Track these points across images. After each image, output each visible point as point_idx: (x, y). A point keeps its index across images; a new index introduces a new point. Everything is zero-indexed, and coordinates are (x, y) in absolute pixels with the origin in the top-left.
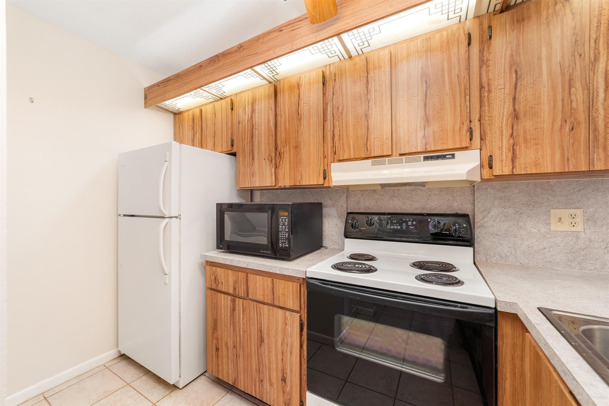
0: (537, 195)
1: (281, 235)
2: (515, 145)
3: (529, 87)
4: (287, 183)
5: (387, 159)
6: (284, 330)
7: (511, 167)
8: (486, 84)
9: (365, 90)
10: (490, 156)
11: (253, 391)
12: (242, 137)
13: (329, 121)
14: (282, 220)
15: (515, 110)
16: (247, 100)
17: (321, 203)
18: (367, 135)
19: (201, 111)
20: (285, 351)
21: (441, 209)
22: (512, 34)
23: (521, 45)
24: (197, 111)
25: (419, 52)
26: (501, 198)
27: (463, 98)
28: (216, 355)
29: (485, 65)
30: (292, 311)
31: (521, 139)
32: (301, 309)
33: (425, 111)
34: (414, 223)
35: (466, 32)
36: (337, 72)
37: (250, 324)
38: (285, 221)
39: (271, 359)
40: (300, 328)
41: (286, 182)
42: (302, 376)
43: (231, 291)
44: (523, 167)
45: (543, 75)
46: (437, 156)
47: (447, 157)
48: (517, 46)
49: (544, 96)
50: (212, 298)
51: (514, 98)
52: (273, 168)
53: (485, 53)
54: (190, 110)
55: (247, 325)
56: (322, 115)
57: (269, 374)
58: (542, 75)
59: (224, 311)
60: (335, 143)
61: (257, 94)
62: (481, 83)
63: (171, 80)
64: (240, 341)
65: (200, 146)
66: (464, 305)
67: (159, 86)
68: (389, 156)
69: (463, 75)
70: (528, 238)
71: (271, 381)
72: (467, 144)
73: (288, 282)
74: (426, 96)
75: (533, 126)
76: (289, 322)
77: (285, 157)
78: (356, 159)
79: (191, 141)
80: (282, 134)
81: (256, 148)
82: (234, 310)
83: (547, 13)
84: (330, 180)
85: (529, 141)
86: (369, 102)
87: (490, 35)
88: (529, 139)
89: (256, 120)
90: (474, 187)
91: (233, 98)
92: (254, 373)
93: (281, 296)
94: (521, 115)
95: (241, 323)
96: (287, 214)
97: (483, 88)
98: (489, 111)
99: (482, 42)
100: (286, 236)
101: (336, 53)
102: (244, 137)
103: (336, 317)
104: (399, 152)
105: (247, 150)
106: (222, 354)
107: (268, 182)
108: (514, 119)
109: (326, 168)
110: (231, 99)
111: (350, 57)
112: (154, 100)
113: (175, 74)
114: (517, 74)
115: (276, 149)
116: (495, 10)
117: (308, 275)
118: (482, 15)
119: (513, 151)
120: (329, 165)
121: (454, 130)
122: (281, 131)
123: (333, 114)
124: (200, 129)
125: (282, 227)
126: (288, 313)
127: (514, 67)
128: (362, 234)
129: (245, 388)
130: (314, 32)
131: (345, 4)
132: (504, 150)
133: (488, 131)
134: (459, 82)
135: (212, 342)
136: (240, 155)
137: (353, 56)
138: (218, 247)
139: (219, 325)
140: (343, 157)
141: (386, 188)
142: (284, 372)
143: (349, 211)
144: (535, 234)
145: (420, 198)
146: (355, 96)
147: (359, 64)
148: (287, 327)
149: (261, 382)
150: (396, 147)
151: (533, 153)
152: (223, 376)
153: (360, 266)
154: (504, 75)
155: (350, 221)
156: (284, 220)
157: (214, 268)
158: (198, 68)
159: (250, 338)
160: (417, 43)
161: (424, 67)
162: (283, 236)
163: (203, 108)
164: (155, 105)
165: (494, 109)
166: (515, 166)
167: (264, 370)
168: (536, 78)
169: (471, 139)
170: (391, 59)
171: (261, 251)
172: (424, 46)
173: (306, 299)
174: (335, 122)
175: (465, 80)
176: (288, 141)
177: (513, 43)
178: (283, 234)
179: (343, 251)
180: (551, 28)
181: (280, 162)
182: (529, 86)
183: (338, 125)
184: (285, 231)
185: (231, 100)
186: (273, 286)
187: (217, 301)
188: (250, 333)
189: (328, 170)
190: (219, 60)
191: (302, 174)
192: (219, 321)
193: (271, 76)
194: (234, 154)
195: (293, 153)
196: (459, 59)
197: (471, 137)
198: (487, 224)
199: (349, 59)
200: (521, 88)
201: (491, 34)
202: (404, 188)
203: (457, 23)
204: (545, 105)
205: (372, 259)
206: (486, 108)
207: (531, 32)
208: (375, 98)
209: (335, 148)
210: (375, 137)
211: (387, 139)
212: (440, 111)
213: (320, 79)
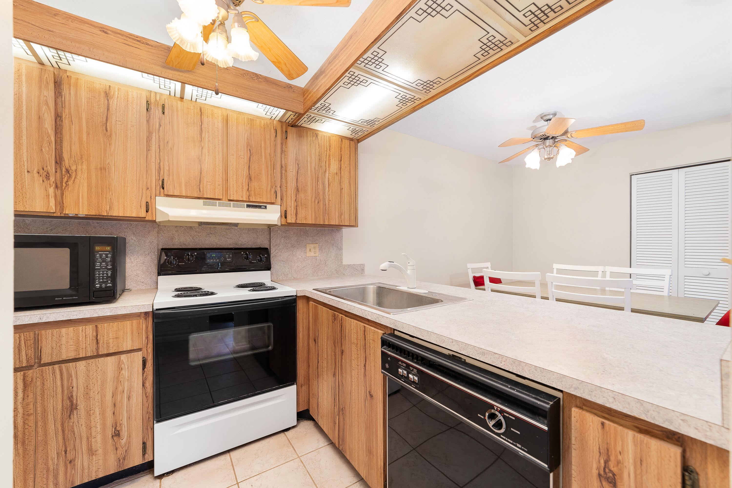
0: (301, 236)
1: (99, 274)
2: (297, 206)
4: (82, 211)
5: (218, 202)
6: (117, 378)
7: (295, 219)
8: (284, 165)
9: (198, 137)
10: (286, 211)
13: (153, 151)
14: (101, 255)
15: (297, 186)
18: (200, 178)
22: (296, 142)
25: (245, 127)
26: (285, 237)
27: (272, 171)
29: (283, 154)
30: (131, 351)
31: (300, 204)
32: (143, 347)
33: (249, 171)
34: (230, 257)
35: (274, 128)
36: (167, 106)
38: (107, 257)
39: (92, 424)
40: (142, 365)
41: (80, 208)
44: (300, 219)
45: (308, 171)
46: (255, 205)
47: (262, 207)
48: (299, 151)
49: (309, 182)
51: (297, 179)
52: (52, 188)
53: (284, 146)
57: (88, 442)
60: (163, 177)
62: (281, 164)
68: (220, 199)
69: (272, 155)
70: (297, 262)
71: (91, 449)
72: (273, 201)
73: (123, 322)
74: (250, 160)
75: (305, 197)
76: (125, 366)
77: (77, 178)
78: (187, 197)
80: (71, 145)
84: (155, 214)
85: (303, 206)
86: (202, 149)
88: (303, 204)
90: (270, 229)
93: (110, 341)
94: (300, 190)
99: (282, 138)
100: (107, 274)
101: (170, 88)
104: (228, 198)
108: (297, 192)
109: (149, 200)
111: (182, 98)
115: (58, 163)
116: (289, 123)
117: (155, 308)
118: (283, 123)
119: (296, 210)
120: (153, 198)
121: (267, 190)
123: (159, 146)
125: (101, 265)
126: (123, 356)
127: (297, 161)
128: (181, 269)
132: (292, 208)
133: (284, 195)
137: (184, 98)
140: (173, 193)
141: (203, 226)
142: (116, 425)
143: (164, 247)
144: (300, 259)
145: (233, 236)
146: (188, 138)
147: (192, 110)
148: (122, 372)
149: (70, 464)
150: (226, 193)
151: (304, 212)
154: (293, 164)
155: (165, 258)
156: (104, 255)
161: (249, 139)
162: (103, 274)
165: (287, 183)
166: (297, 218)
169: (276, 198)
171: (58, 299)
174: (162, 156)
175: (273, 159)
176: (85, 157)
177: (297, 148)
178: (103, 272)
181: (67, 182)
183: (167, 159)
184: (106, 268)
186: (97, 333)
189: (151, 202)
191: (111, 203)
195: (96, 176)
196: (270, 143)
199: (180, 99)
200: (300, 175)
201: (287, 136)
202: (220, 226)
203: (269, 119)
204: (309, 188)
206: (284, 181)
208: (208, 148)
209: (161, 182)
210: (208, 181)
211: (219, 185)
212: (258, 174)
213: (144, 103)
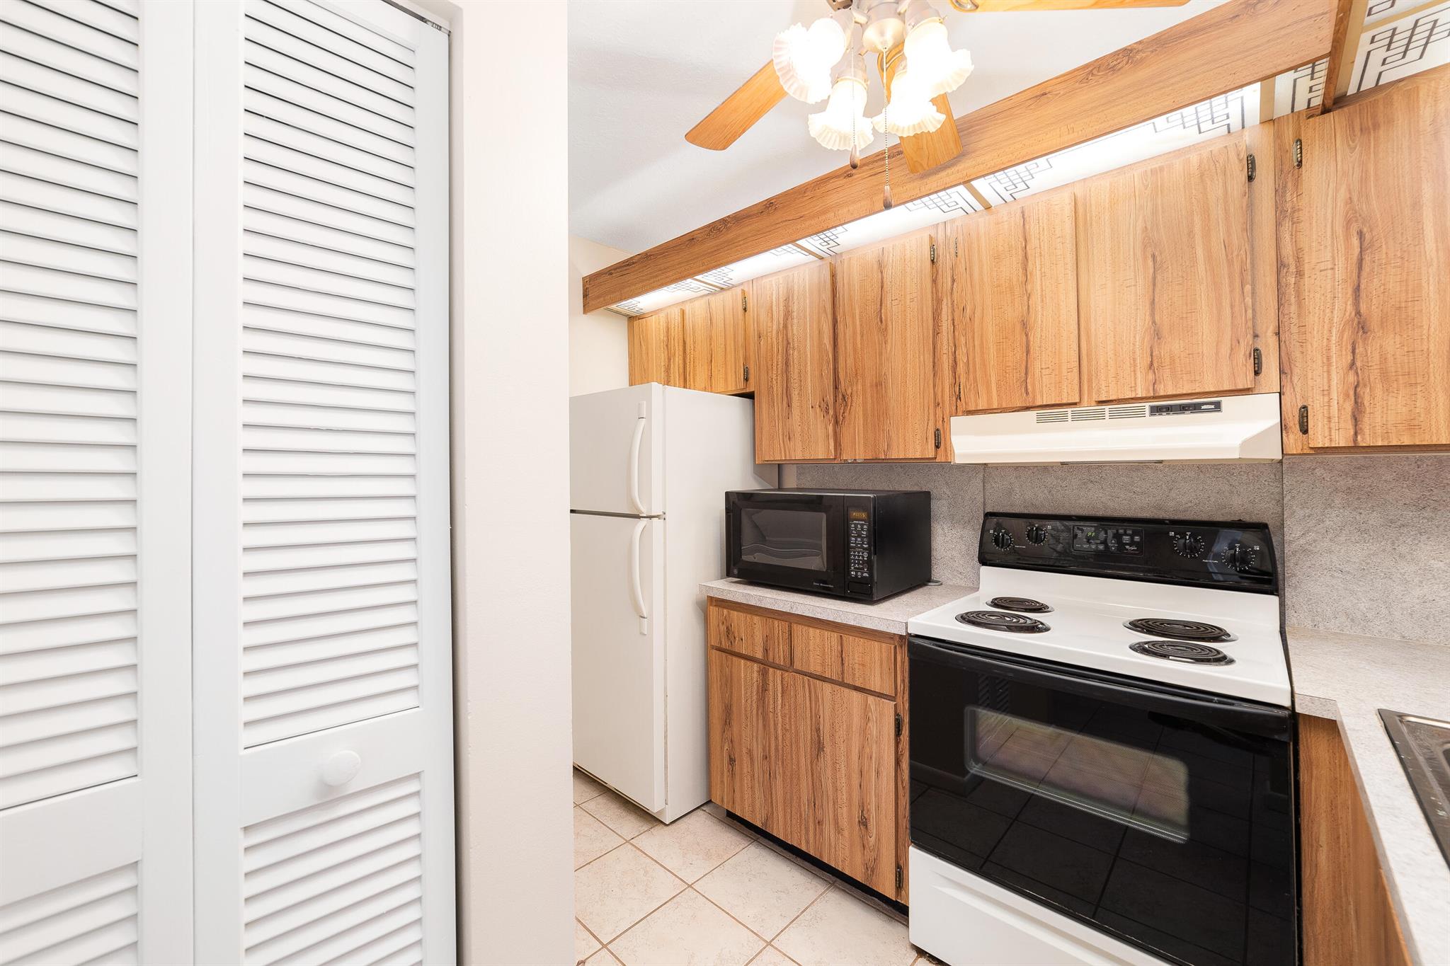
0: (1445, 486)
1: (855, 556)
2: (1361, 385)
3: (1393, 265)
4: (859, 454)
5: (1069, 410)
6: (864, 731)
7: (1352, 432)
8: (1291, 258)
9: (1020, 274)
10: (1303, 408)
11: (803, 842)
12: (767, 363)
13: (945, 334)
14: (856, 527)
15: (1358, 313)
16: (774, 292)
17: (928, 493)
18: (1027, 364)
19: (683, 312)
20: (866, 768)
21: (1201, 511)
22: (1351, 157)
23: (1372, 179)
24: (675, 313)
25: (1137, 199)
27: (1238, 290)
28: (729, 771)
29: (1287, 221)
30: (880, 695)
31: (1375, 374)
32: (896, 695)
33: (1153, 314)
34: (1137, 538)
35: (1244, 156)
36: (960, 238)
37: (796, 717)
38: (862, 529)
39: (839, 784)
40: (896, 727)
41: (857, 451)
42: (899, 817)
43: (759, 655)
44: (1379, 430)
45: (1426, 239)
46: (1180, 405)
47: (1203, 407)
48: (1361, 181)
49: (1428, 284)
50: (722, 665)
51: (1357, 290)
52: (831, 425)
53: (1288, 194)
54: (661, 310)
55: (790, 717)
56: (931, 322)
57: (835, 810)
58: (1424, 240)
59: (746, 690)
60: (959, 378)
61: (796, 280)
62: (1279, 256)
63: (633, 263)
64: (777, 747)
65: (682, 383)
66: (1225, 700)
67: (611, 274)
68: (1075, 404)
69: (1237, 242)
70: (1421, 582)
71: (838, 823)
72: (1249, 382)
73: (870, 642)
74: (1154, 285)
75: (1404, 346)
76: (874, 716)
77: (854, 404)
79: (663, 369)
80: (848, 359)
81: (795, 384)
82: (764, 688)
83: (1433, 111)
84: (949, 450)
85: (1394, 378)
86: (1029, 298)
87: (1299, 159)
88: (1394, 374)
89: (795, 332)
90: (1282, 465)
91: (746, 289)
92: (804, 808)
93: (856, 666)
94: (1374, 324)
95: (779, 714)
96: (864, 515)
97: (1285, 266)
98: (1299, 315)
99: (1280, 172)
100: (863, 557)
101: (957, 204)
102: (770, 363)
103: (969, 709)
104: (1095, 398)
105: (778, 389)
106: (741, 769)
107: (821, 450)
108: (1357, 332)
109: (939, 426)
110: (742, 290)
111: (988, 207)
112: (602, 299)
113: (642, 253)
114: (1363, 239)
115: (836, 388)
116: (1311, 106)
117: (912, 631)
118: (1279, 118)
119: (1355, 399)
120: (945, 420)
121: (1217, 353)
122: (846, 353)
123: (953, 320)
124: (681, 348)
125: (856, 540)
126: (871, 699)
127: (1354, 224)
128: (1019, 559)
129: (786, 835)
130: (916, 179)
131: (977, 127)
132: (1334, 395)
133: (1297, 354)
134: (1227, 256)
135: (722, 748)
136: (762, 399)
137: (993, 206)
138: (729, 574)
139: (735, 716)
140: (977, 405)
142: (863, 808)
143: (989, 510)
144: (1440, 572)
145: (1150, 487)
146: (999, 286)
147: (1006, 223)
148: (870, 724)
149: (819, 825)
150: (1089, 387)
151: (1405, 402)
152: (743, 810)
153: (1015, 620)
154: (1333, 242)
155: (991, 532)
156: (859, 526)
157: (725, 611)
158: (687, 242)
159: (797, 742)
160: (1132, 180)
161: (1149, 227)
162: (859, 556)
163: (687, 308)
164: (605, 307)
165: (1310, 312)
166: (1361, 429)
167: (825, 803)
168: (1408, 246)
169: (1257, 373)
170: (1075, 213)
171: (815, 584)
172: (1148, 185)
173: (907, 675)
174: (957, 337)
175: (1242, 252)
176: (860, 372)
177: (1353, 175)
178: (859, 552)
179: (978, 590)
180: (1443, 142)
181: (844, 413)
182: (1391, 264)
183: (964, 342)
184: (862, 547)
185: (743, 292)
186: (842, 648)
187: (731, 672)
188: (797, 735)
189: (943, 428)
190: (728, 229)
191: (890, 438)
192: (734, 709)
193: (825, 249)
194: (750, 396)
195: (872, 397)
196: (1226, 211)
197: (1256, 369)
198: (1316, 547)
199: (985, 212)
200: (1374, 268)
201: (1301, 157)
203: (1223, 136)
204: (1432, 304)
205: (1041, 609)
206: (1293, 308)
207: (1395, 150)
208: (1042, 291)
209: (958, 389)
210: (1043, 367)
211: (1069, 370)
212: (1185, 316)
213: (926, 253)
